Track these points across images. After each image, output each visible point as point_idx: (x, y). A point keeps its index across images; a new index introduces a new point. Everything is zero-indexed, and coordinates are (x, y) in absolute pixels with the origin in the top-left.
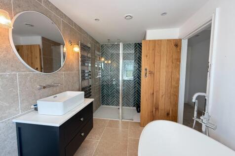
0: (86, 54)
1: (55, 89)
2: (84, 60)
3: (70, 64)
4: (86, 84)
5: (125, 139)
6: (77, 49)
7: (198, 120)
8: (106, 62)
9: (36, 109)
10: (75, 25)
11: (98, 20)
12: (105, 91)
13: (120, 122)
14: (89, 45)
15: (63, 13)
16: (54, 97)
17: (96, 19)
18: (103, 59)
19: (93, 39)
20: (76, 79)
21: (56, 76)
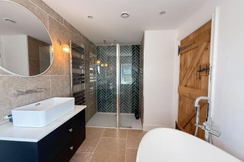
0: (78, 56)
1: (39, 94)
2: (76, 63)
3: (60, 66)
4: (78, 88)
5: (123, 150)
6: (67, 49)
7: (200, 126)
8: (102, 65)
9: (11, 120)
10: (65, 22)
11: (92, 17)
12: (101, 97)
13: (117, 131)
14: (83, 46)
15: (50, 8)
16: (36, 105)
17: (89, 17)
18: (98, 62)
19: (87, 40)
20: (66, 83)
21: (40, 80)
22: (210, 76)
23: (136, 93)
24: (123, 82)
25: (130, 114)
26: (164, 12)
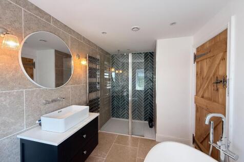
0: (94, 66)
1: (61, 103)
2: (92, 73)
3: (78, 77)
4: (94, 96)
5: (133, 159)
6: (84, 62)
7: (214, 145)
10: (84, 38)
11: (106, 33)
12: (115, 103)
13: (130, 138)
14: (98, 57)
15: (71, 29)
16: (59, 112)
17: (103, 33)
18: (113, 70)
19: (102, 50)
20: (83, 92)
21: (62, 91)
22: (227, 88)
23: (150, 100)
24: (138, 88)
25: (143, 122)
26: (174, 23)
